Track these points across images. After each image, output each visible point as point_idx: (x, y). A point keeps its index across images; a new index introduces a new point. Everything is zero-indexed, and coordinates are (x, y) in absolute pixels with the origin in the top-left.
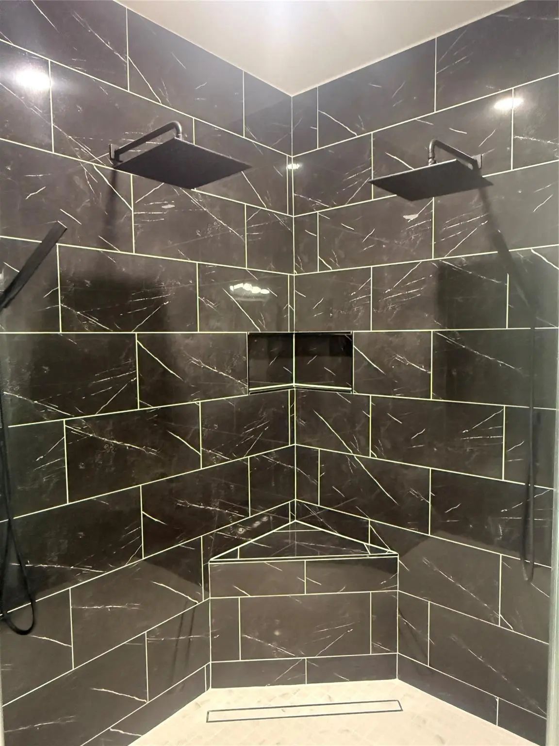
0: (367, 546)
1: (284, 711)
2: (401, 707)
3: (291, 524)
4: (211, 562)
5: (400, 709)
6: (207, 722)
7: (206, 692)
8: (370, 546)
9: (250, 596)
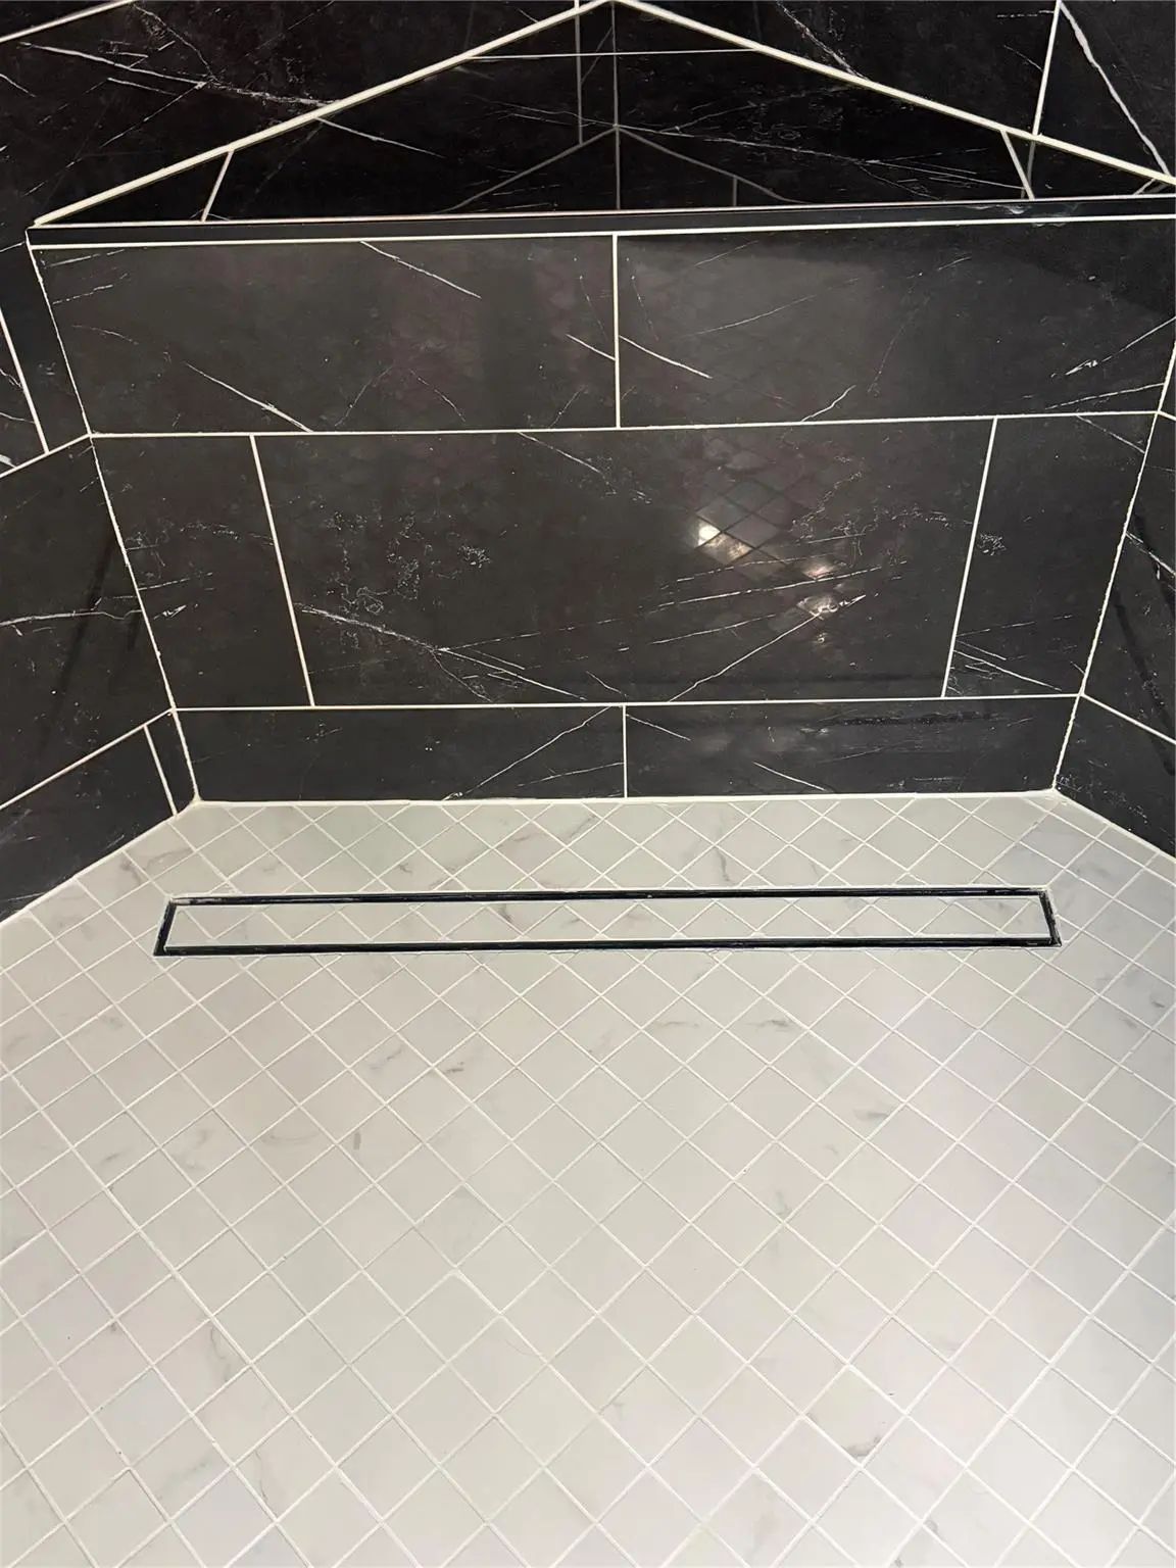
0: (1021, 145)
1: (508, 918)
2: (1051, 922)
3: (583, 17)
4: (40, 236)
5: (1048, 935)
6: (160, 951)
7: (176, 816)
8: (1041, 147)
9: (310, 432)
